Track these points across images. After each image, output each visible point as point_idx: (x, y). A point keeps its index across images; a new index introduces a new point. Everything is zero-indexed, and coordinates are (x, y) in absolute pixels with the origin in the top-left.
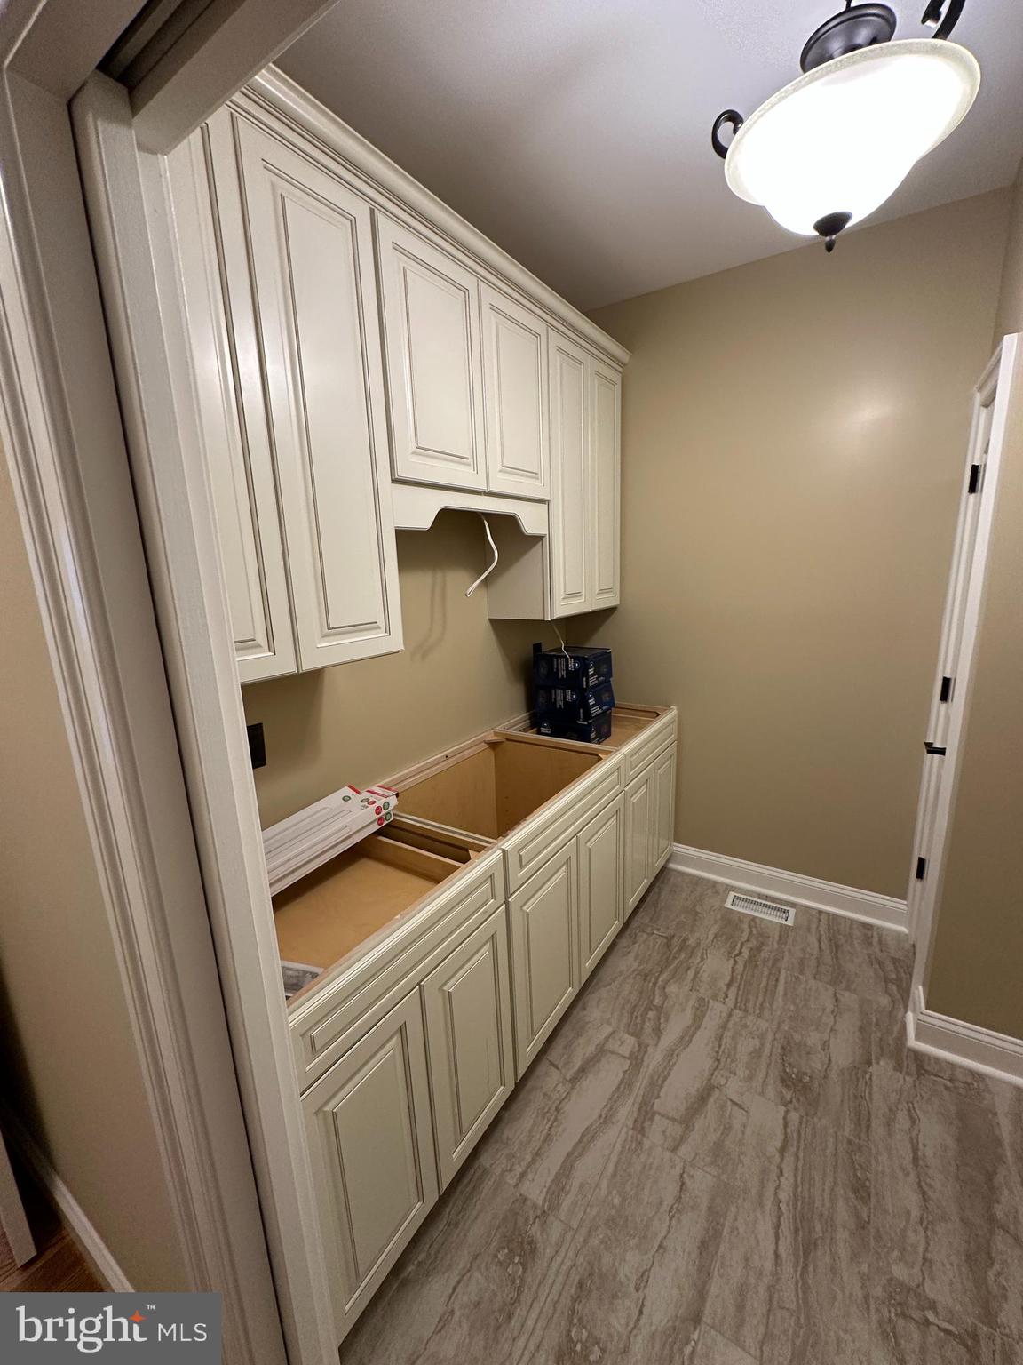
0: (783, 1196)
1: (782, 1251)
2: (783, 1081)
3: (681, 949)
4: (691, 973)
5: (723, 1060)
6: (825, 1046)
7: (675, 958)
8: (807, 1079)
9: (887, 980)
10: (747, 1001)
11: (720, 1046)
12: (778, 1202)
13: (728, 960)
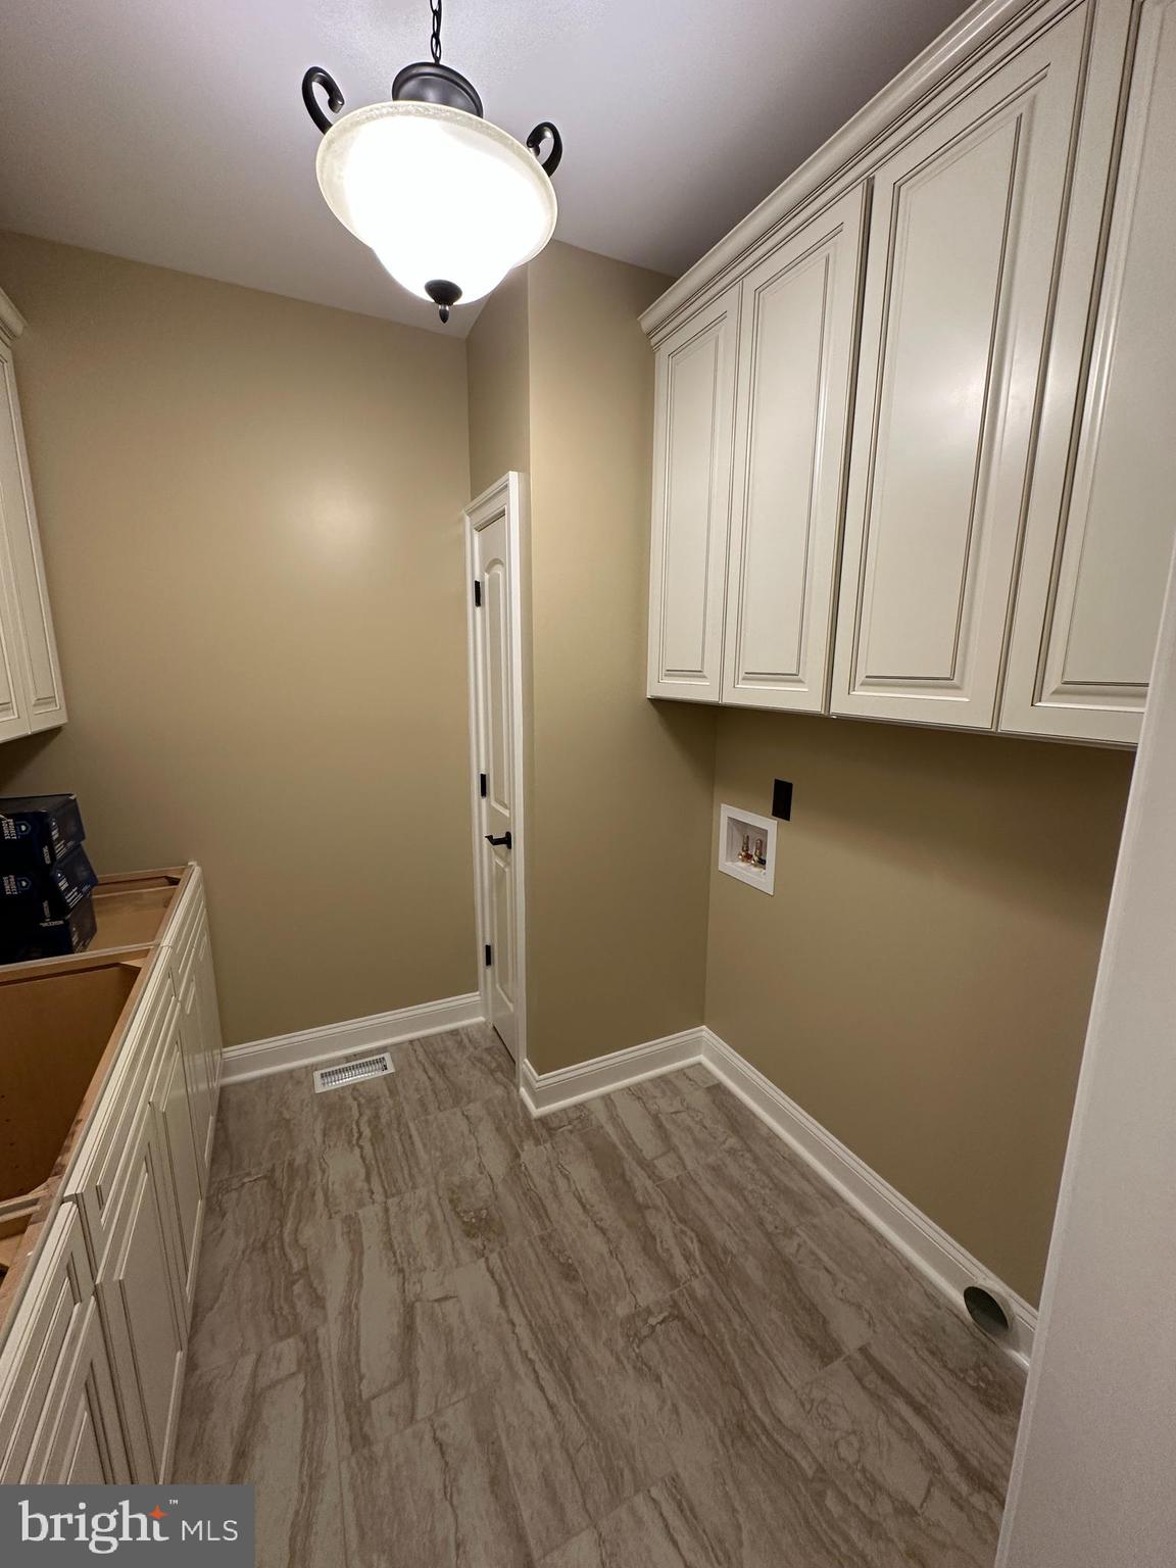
0: (526, 1345)
1: (553, 1398)
2: (468, 1234)
3: (291, 1179)
4: (319, 1196)
5: (405, 1265)
6: (481, 1167)
7: (290, 1194)
8: (484, 1213)
9: (492, 1072)
10: (395, 1181)
11: (394, 1254)
12: (525, 1354)
13: (352, 1151)
